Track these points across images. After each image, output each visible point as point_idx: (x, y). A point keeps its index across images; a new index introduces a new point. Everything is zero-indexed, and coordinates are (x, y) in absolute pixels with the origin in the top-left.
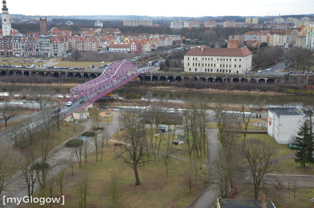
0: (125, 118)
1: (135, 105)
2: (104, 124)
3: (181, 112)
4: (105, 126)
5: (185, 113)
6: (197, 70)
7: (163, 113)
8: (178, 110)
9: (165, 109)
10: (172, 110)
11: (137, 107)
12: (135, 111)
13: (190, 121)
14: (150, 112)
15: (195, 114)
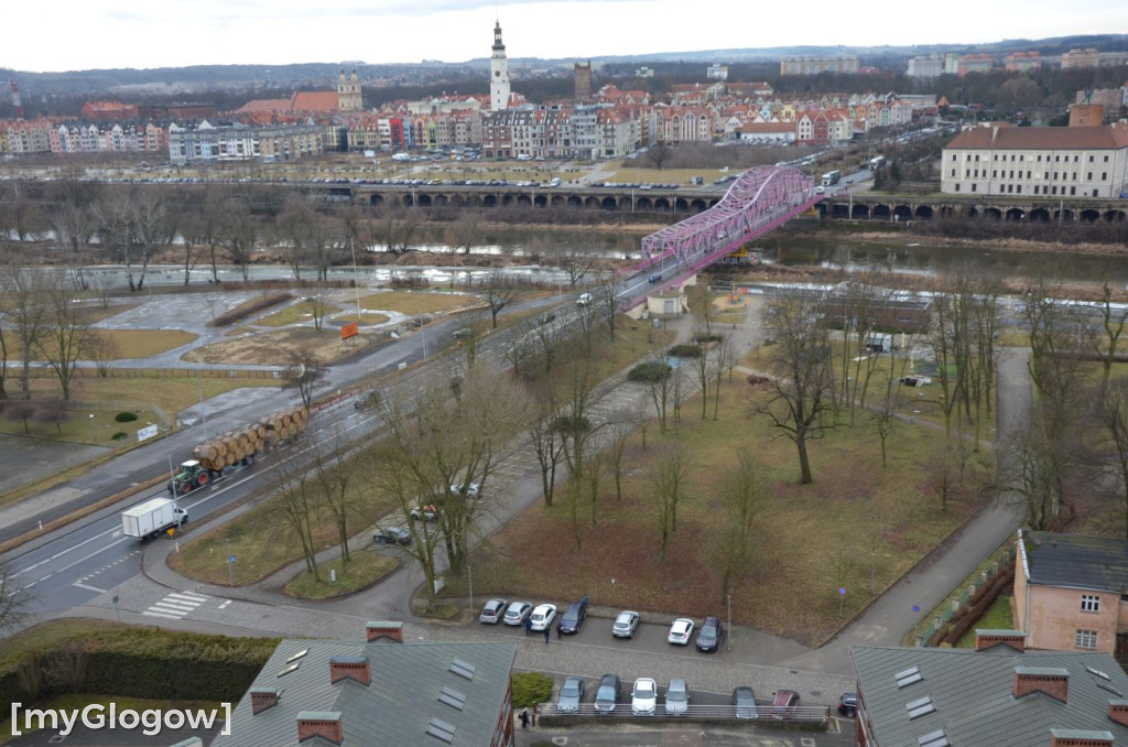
0: (779, 313)
1: (805, 281)
2: (725, 328)
3: (927, 300)
4: (727, 333)
5: (940, 304)
6: (978, 189)
7: (877, 303)
8: (921, 296)
9: (885, 292)
10: (903, 296)
11: (810, 286)
12: (805, 296)
13: (952, 326)
14: (843, 300)
15: (966, 306)
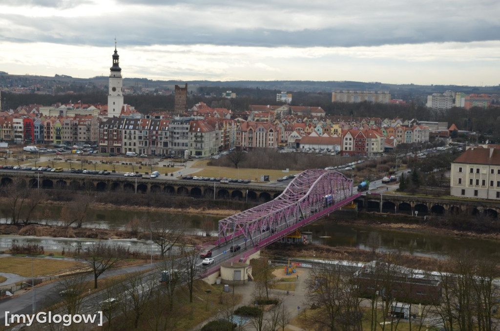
0: (321, 284)
1: (341, 259)
2: (279, 294)
3: (436, 279)
4: (280, 298)
5: (446, 281)
7: (398, 278)
9: (404, 270)
10: (419, 274)
11: (345, 263)
12: (341, 270)
13: (457, 300)
14: (371, 274)
15: (469, 284)
